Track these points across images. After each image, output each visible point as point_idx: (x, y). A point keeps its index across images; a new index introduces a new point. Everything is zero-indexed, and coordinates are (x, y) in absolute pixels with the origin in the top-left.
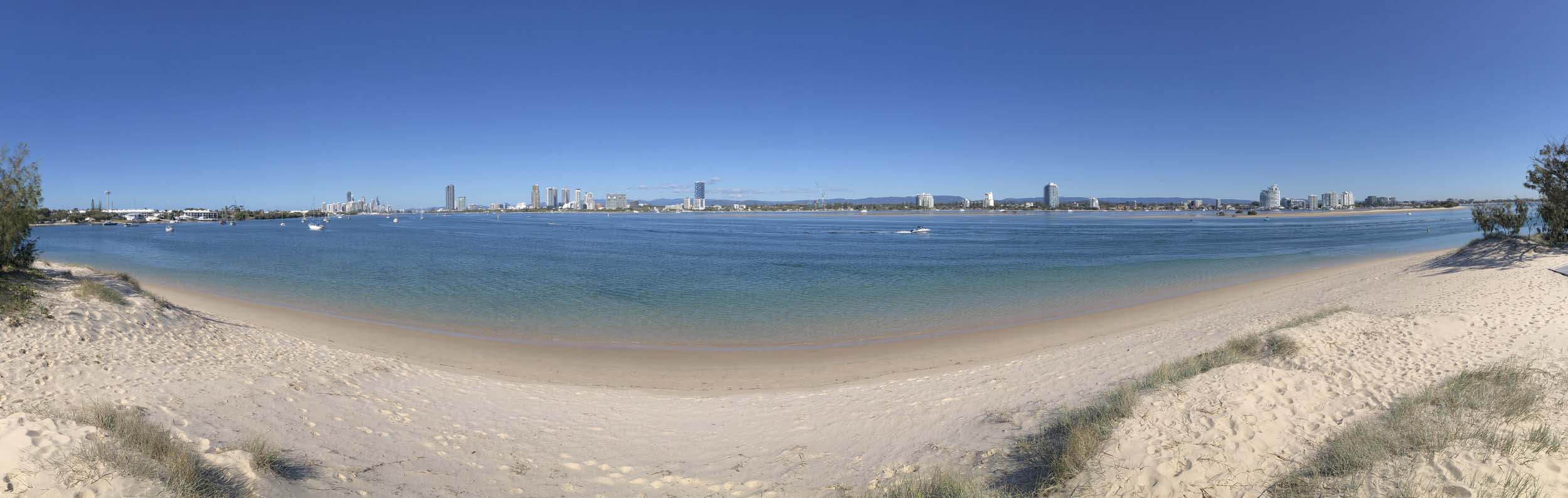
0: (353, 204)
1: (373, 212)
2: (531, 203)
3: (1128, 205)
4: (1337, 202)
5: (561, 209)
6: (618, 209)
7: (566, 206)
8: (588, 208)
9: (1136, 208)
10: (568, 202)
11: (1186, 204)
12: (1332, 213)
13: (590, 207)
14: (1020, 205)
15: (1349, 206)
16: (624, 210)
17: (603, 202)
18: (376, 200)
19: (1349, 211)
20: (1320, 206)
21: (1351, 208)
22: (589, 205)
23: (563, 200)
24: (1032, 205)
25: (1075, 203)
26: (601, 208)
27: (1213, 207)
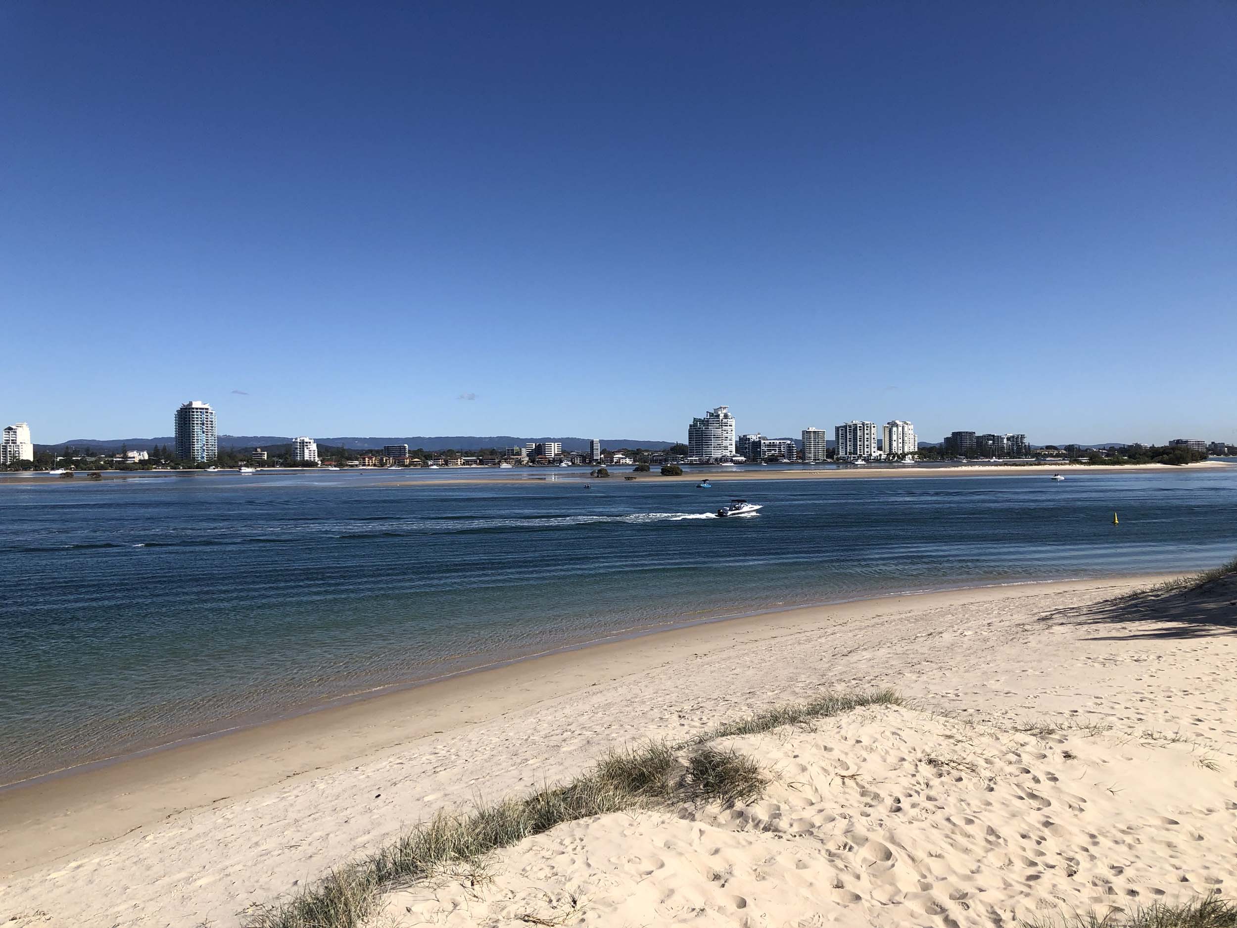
3: (389, 455)
4: (874, 445)
9: (407, 462)
11: (524, 452)
12: (860, 472)
14: (113, 456)
15: (904, 455)
19: (904, 466)
20: (831, 453)
21: (908, 460)
24: (146, 457)
25: (259, 450)
27: (584, 461)
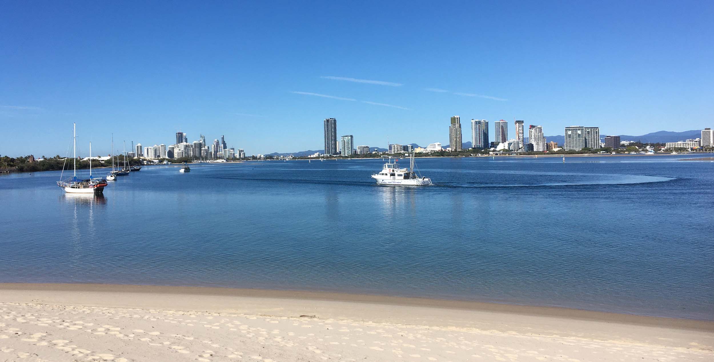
0: (186, 147)
1: (217, 158)
2: (448, 143)
5: (493, 151)
6: (586, 149)
7: (501, 147)
8: (535, 150)
10: (504, 140)
13: (538, 147)
16: (595, 152)
17: (559, 140)
18: (220, 142)
22: (538, 144)
23: (497, 137)
26: (556, 150)
